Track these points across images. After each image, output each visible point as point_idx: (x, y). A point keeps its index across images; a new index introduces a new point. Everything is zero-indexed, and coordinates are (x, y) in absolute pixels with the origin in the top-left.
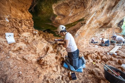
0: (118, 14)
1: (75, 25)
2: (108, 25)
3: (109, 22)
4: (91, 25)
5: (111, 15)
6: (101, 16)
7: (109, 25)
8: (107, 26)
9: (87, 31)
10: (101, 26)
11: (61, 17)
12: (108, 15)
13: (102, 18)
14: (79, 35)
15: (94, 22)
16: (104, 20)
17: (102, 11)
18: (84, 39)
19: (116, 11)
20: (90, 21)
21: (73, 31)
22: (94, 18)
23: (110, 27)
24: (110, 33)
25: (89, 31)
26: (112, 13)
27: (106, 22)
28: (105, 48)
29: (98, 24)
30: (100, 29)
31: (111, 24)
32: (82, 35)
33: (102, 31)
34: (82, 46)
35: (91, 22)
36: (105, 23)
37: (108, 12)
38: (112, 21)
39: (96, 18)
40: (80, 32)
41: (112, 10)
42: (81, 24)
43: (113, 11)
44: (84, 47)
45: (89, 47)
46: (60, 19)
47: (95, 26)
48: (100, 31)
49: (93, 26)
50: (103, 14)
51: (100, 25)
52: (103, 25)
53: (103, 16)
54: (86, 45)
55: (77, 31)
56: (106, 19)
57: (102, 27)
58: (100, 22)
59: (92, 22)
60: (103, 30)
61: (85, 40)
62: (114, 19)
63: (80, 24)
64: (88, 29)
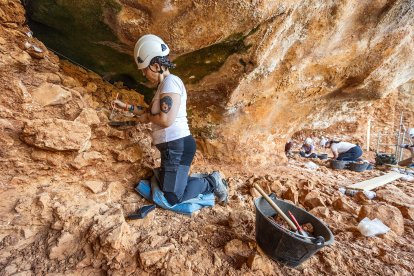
0: (403, 42)
1: (221, 69)
2: (363, 87)
3: (367, 73)
4: (291, 80)
5: (372, 45)
6: (331, 45)
7: (365, 85)
8: (358, 91)
9: (279, 102)
10: (333, 89)
11: (138, 16)
12: (362, 45)
13: (335, 53)
14: (241, 112)
15: (303, 66)
16: (345, 64)
17: (331, 24)
18: (266, 132)
19: (396, 31)
20: (283, 63)
21: (216, 92)
22: (300, 52)
23: (373, 95)
24: (386, 129)
25: (287, 101)
26: (378, 39)
27: (353, 74)
28: (344, 174)
29: (319, 78)
30: (332, 101)
31: (376, 85)
32: (253, 115)
33: (338, 108)
34: (254, 158)
35: (288, 66)
36: (351, 78)
37: (361, 31)
38: (380, 73)
39: (307, 53)
40: (246, 102)
41: (380, 26)
42: (239, 64)
43: (383, 28)
44: (264, 163)
45: (285, 164)
46: (135, 21)
47: (307, 85)
48: (331, 109)
49: (299, 86)
50: (337, 38)
51: (329, 82)
52: (344, 87)
53: (338, 47)
54: (273, 159)
55: (230, 92)
56: (354, 63)
57: (338, 94)
58: (328, 71)
59: (294, 68)
60: (345, 108)
61: (270, 137)
62: (385, 62)
63: (235, 65)
64: (281, 94)
